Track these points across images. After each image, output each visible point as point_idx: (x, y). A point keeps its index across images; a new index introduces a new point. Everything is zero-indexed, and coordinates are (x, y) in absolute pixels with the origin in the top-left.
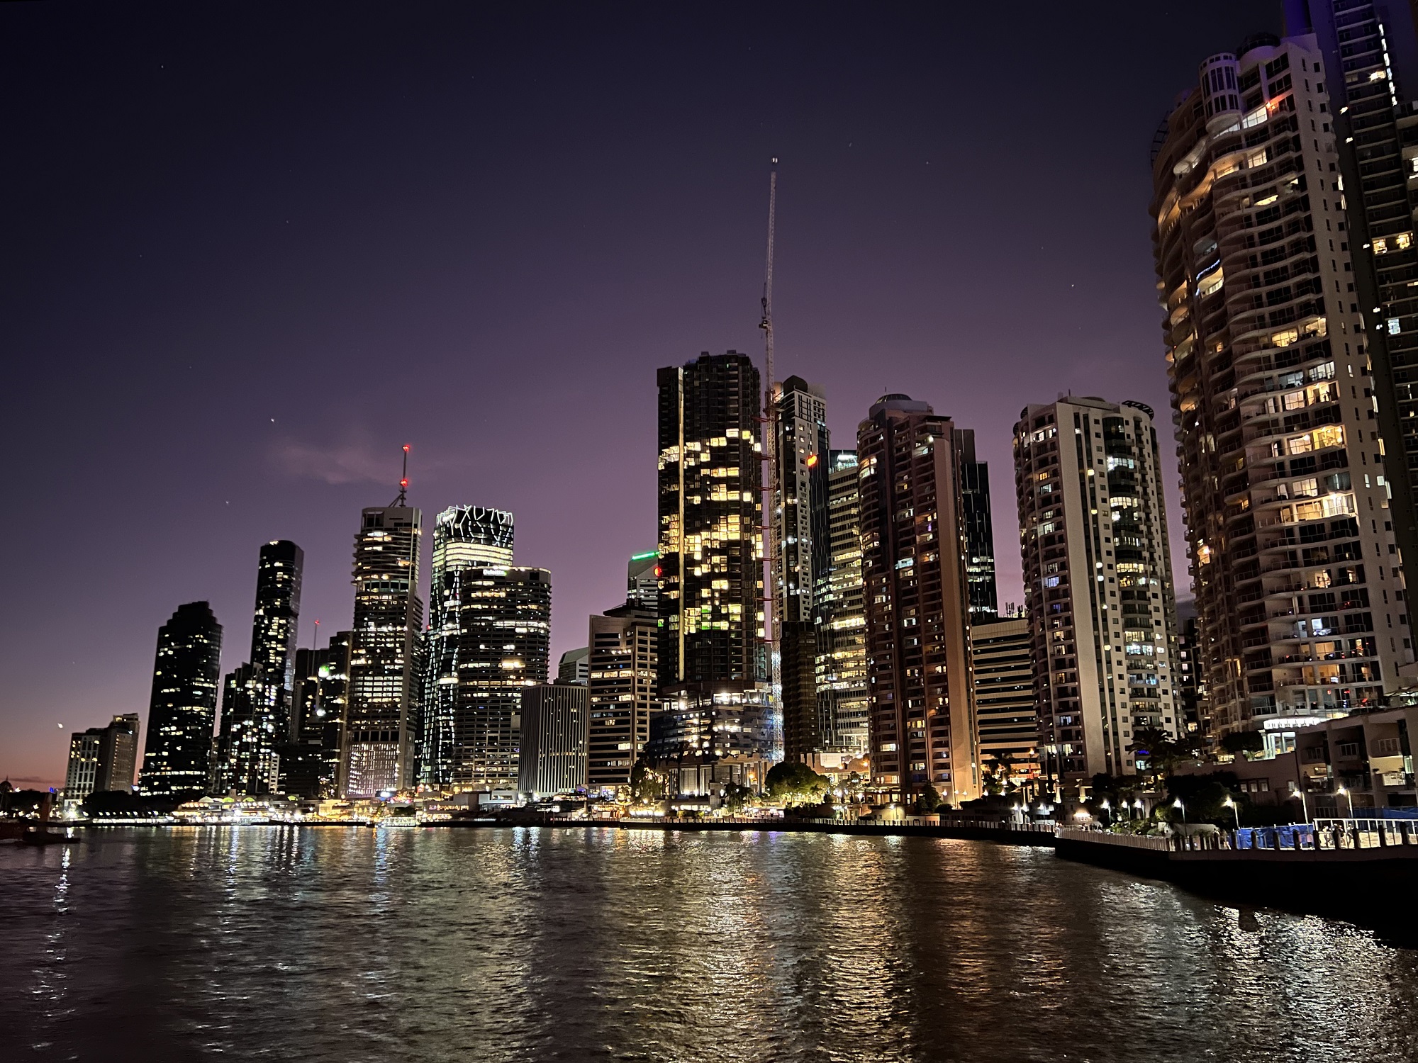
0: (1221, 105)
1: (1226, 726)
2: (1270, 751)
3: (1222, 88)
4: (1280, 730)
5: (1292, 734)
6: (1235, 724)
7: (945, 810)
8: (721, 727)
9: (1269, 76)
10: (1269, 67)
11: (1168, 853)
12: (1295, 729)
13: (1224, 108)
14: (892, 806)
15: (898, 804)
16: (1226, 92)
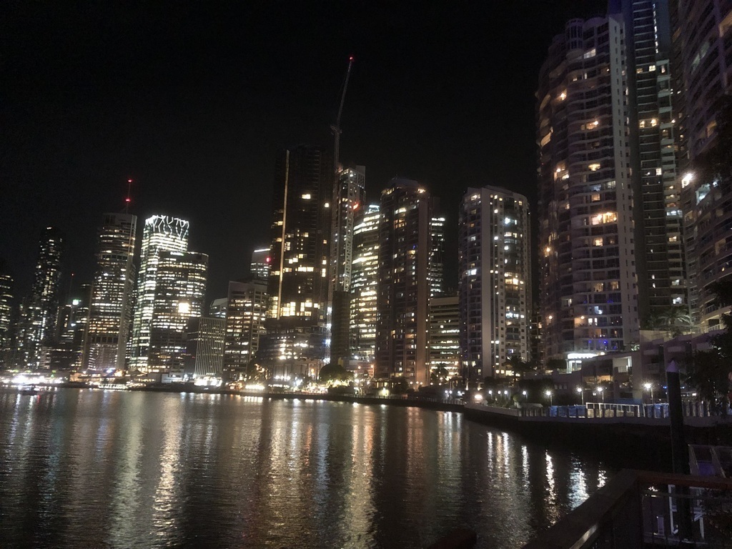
0: (574, 45)
1: (550, 356)
2: (570, 369)
3: (576, 37)
4: (575, 360)
5: (580, 362)
6: (555, 355)
7: (411, 392)
8: (298, 344)
9: (599, 33)
10: (599, 29)
11: (517, 417)
12: (582, 359)
13: (576, 47)
14: (384, 389)
15: (387, 388)
16: (577, 39)
